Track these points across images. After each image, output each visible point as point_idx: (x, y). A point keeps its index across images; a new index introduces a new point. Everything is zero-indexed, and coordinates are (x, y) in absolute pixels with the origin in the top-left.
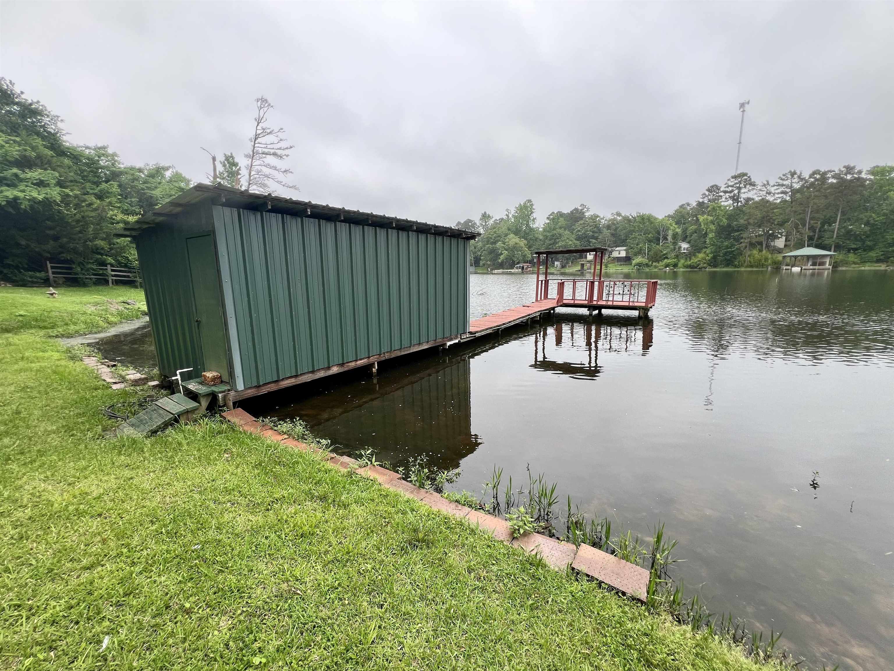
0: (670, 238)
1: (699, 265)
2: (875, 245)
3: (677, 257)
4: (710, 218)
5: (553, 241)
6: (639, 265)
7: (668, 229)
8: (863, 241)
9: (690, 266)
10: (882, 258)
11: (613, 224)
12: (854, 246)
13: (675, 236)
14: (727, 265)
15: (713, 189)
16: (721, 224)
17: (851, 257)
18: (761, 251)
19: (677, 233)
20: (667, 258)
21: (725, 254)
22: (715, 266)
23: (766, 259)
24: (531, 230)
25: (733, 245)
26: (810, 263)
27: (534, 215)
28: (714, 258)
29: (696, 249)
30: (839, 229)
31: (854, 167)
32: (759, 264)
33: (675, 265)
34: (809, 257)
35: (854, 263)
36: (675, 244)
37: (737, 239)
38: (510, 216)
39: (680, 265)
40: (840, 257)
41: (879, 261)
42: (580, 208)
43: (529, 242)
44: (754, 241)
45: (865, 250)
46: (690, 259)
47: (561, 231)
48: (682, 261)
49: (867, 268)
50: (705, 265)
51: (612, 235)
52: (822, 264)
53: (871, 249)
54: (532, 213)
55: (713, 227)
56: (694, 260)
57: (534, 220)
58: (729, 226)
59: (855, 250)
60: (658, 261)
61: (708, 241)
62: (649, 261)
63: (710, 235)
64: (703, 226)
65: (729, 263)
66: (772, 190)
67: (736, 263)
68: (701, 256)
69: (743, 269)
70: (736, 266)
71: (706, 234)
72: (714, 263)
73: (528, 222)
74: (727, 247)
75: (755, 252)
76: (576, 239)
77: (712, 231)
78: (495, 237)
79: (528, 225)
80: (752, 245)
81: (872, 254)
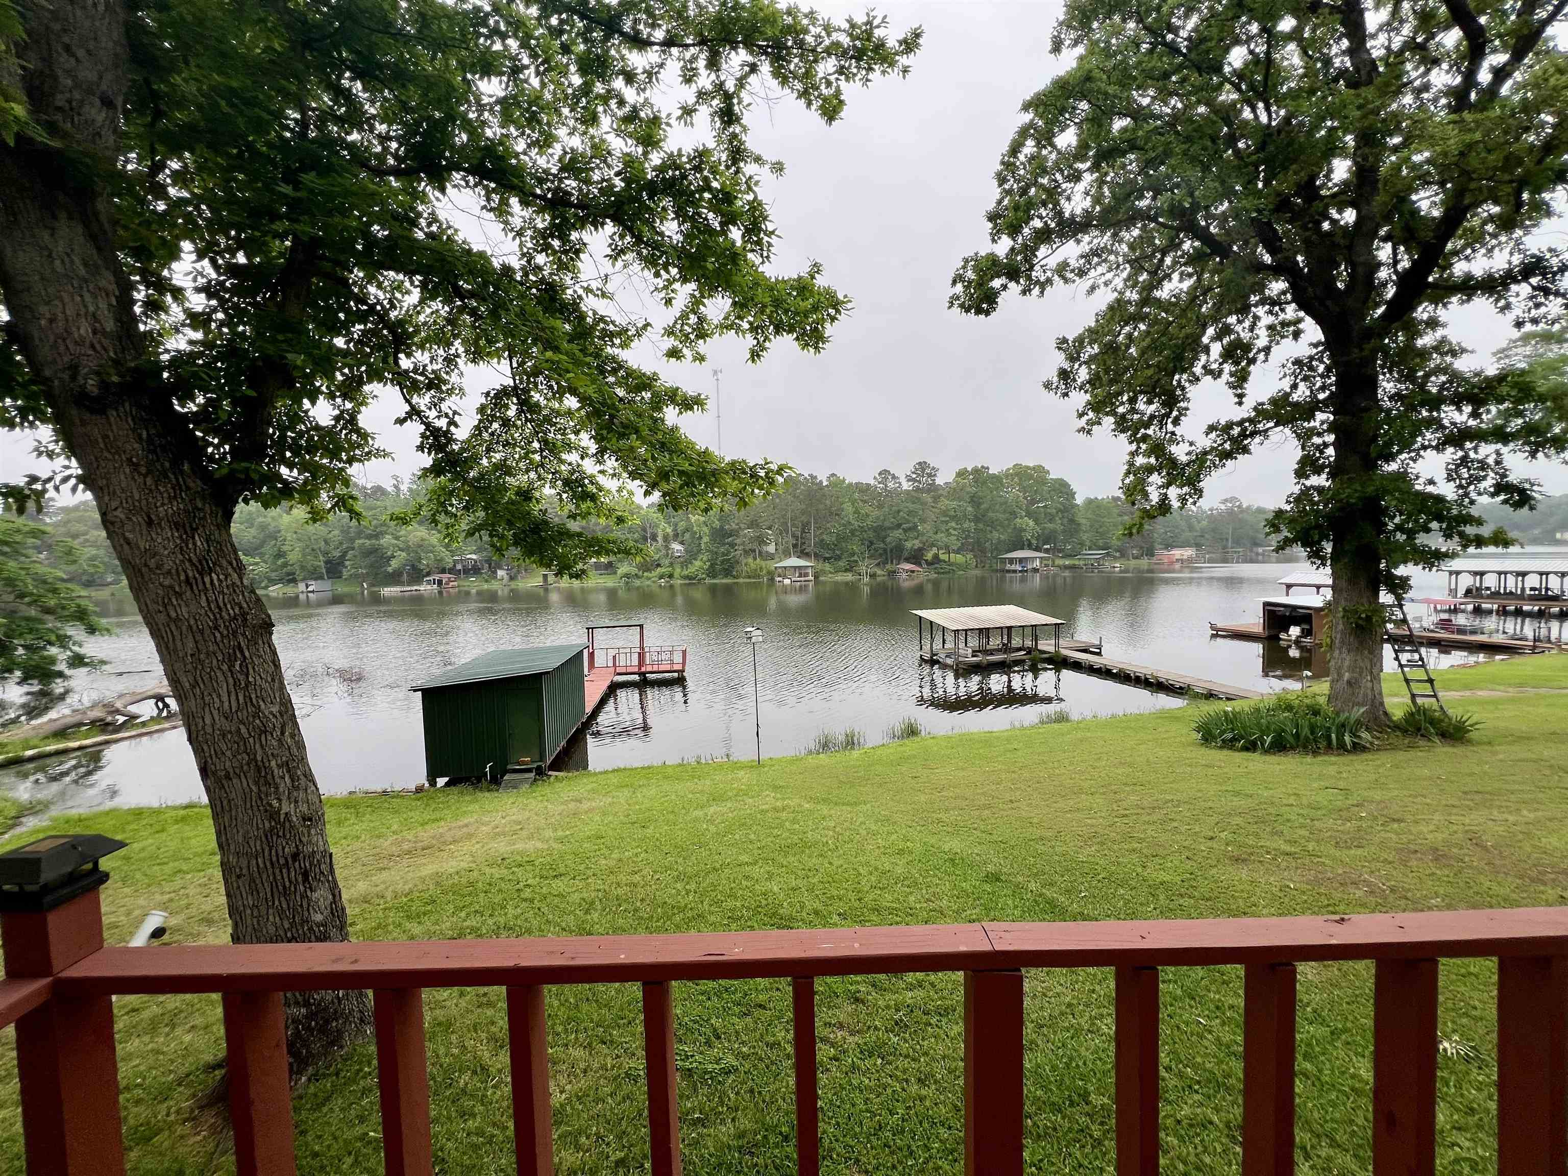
0: (660, 539)
2: (841, 554)
3: (671, 564)
4: (702, 519)
6: (627, 576)
7: (657, 526)
8: (834, 550)
9: (687, 577)
10: (848, 567)
12: (827, 556)
13: (666, 538)
14: (726, 576)
16: (714, 526)
17: (827, 567)
19: (667, 532)
21: (722, 562)
22: (714, 577)
26: (797, 575)
28: (712, 566)
29: (691, 555)
30: (814, 537)
32: (755, 575)
35: (830, 573)
36: (667, 548)
39: (676, 575)
40: (820, 566)
44: (747, 548)
45: (835, 560)
48: (678, 570)
49: (839, 577)
52: (806, 575)
55: (705, 529)
56: (692, 569)
58: (722, 528)
59: (829, 559)
60: (648, 570)
61: (703, 546)
62: (639, 570)
63: (706, 539)
64: (695, 529)
65: (727, 573)
68: (698, 563)
69: (741, 580)
71: (700, 538)
72: (712, 573)
75: (750, 560)
77: (705, 533)
80: (746, 552)
81: (841, 563)
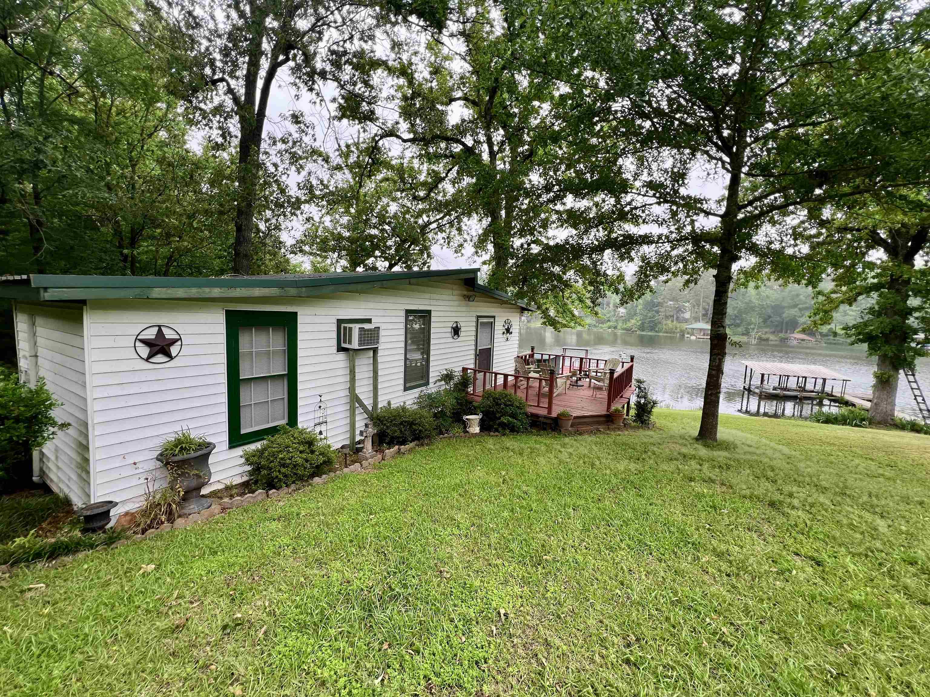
1: (632, 329)
9: (626, 329)
14: (651, 330)
18: (672, 321)
20: (609, 321)
22: (643, 331)
23: (676, 328)
25: (654, 316)
28: (643, 324)
32: (671, 331)
33: (615, 328)
34: (700, 329)
39: (619, 327)
44: (668, 314)
46: (626, 324)
48: (620, 324)
50: (636, 329)
56: (629, 325)
62: (597, 322)
67: (657, 329)
68: (633, 321)
69: (661, 334)
70: (656, 332)
72: (642, 328)
74: (651, 317)
75: (669, 322)
80: (667, 317)
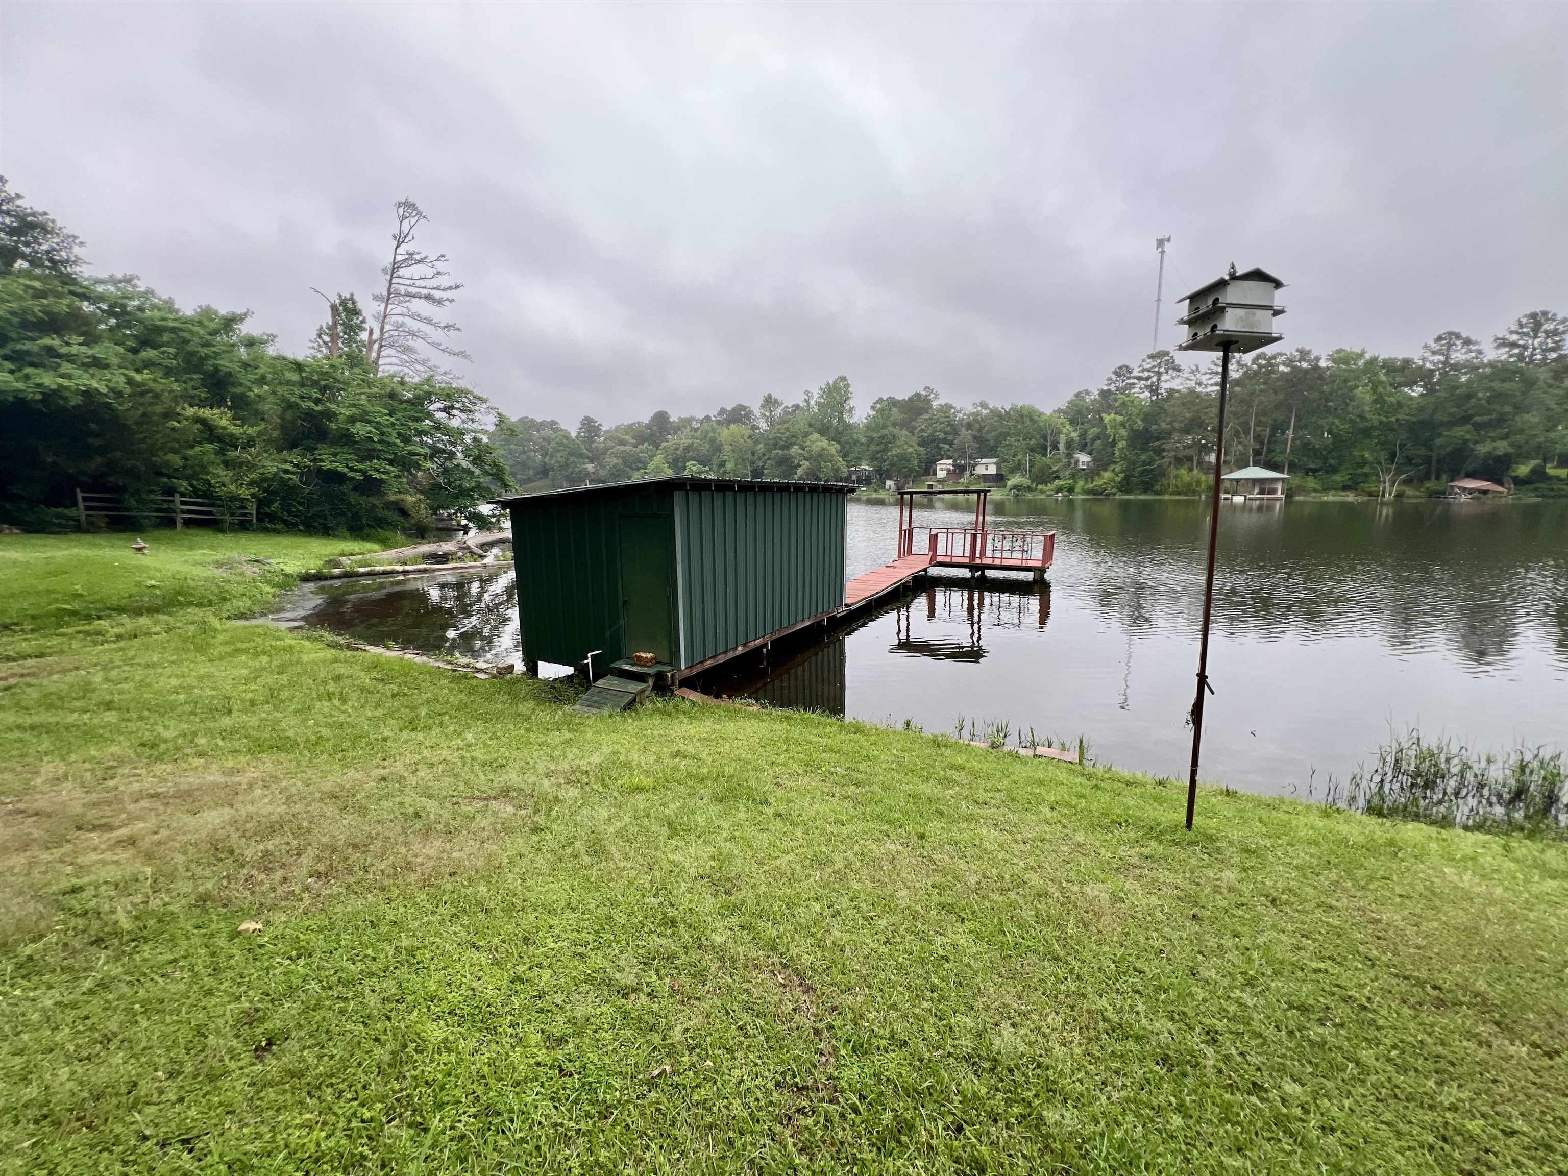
0: (1061, 446)
1: (1105, 489)
2: (1340, 464)
3: (1073, 476)
4: (1119, 418)
5: (882, 446)
6: (1016, 487)
7: (1060, 432)
8: (1325, 459)
10: (1350, 483)
11: (976, 420)
12: (1313, 466)
13: (1069, 444)
14: (1145, 491)
15: (1122, 371)
16: (1135, 427)
17: (1311, 482)
18: (1191, 470)
19: (1072, 440)
20: (1058, 478)
21: (1142, 473)
22: (1128, 492)
23: (1199, 483)
24: (848, 426)
25: (1152, 461)
26: (1256, 491)
27: (852, 403)
28: (1127, 478)
29: (1101, 464)
30: (1293, 440)
31: (1309, 352)
32: (1189, 490)
33: (1071, 490)
34: (1255, 481)
35: (1315, 490)
36: (1069, 456)
37: (1159, 452)
38: (812, 402)
39: (1077, 489)
40: (1296, 481)
41: (1345, 488)
42: (924, 393)
43: (843, 447)
44: (1180, 455)
45: (1327, 472)
46: (1093, 481)
47: (896, 431)
48: (1081, 483)
49: (1330, 497)
50: (1114, 490)
51: (975, 437)
52: (1273, 491)
53: (1334, 470)
54: (848, 398)
55: (1123, 432)
56: (1098, 482)
57: (851, 410)
58: (1146, 430)
59: (1314, 471)
61: (1117, 453)
62: (1033, 482)
63: (1121, 444)
64: (1108, 431)
65: (1147, 488)
66: (1204, 379)
67: (1158, 487)
68: (1107, 475)
69: (1167, 497)
70: (1157, 493)
71: (1114, 443)
72: (1126, 486)
73: (841, 413)
74: (1144, 463)
75: (1183, 471)
76: (919, 445)
77: (1122, 438)
78: (787, 438)
79: (841, 419)
80: (1179, 461)
81: (1337, 478)
